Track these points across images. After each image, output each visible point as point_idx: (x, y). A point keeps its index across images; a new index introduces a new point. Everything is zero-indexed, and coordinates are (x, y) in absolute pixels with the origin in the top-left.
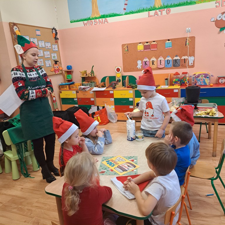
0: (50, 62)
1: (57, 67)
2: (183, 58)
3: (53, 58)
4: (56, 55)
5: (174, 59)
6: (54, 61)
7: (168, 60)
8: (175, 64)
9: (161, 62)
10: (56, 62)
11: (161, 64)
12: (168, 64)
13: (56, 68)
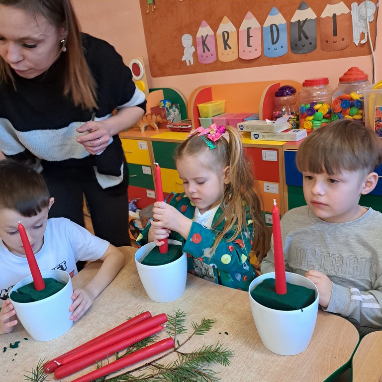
2: (329, 11)
5: (293, 20)
7: (274, 28)
8: (300, 43)
9: (249, 37)
11: (249, 46)
12: (273, 43)
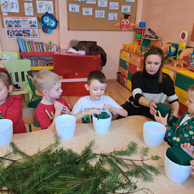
0: (116, 15)
1: (127, 22)
3: (122, 11)
4: (129, 8)
6: (124, 14)
10: (126, 16)
13: (125, 23)
